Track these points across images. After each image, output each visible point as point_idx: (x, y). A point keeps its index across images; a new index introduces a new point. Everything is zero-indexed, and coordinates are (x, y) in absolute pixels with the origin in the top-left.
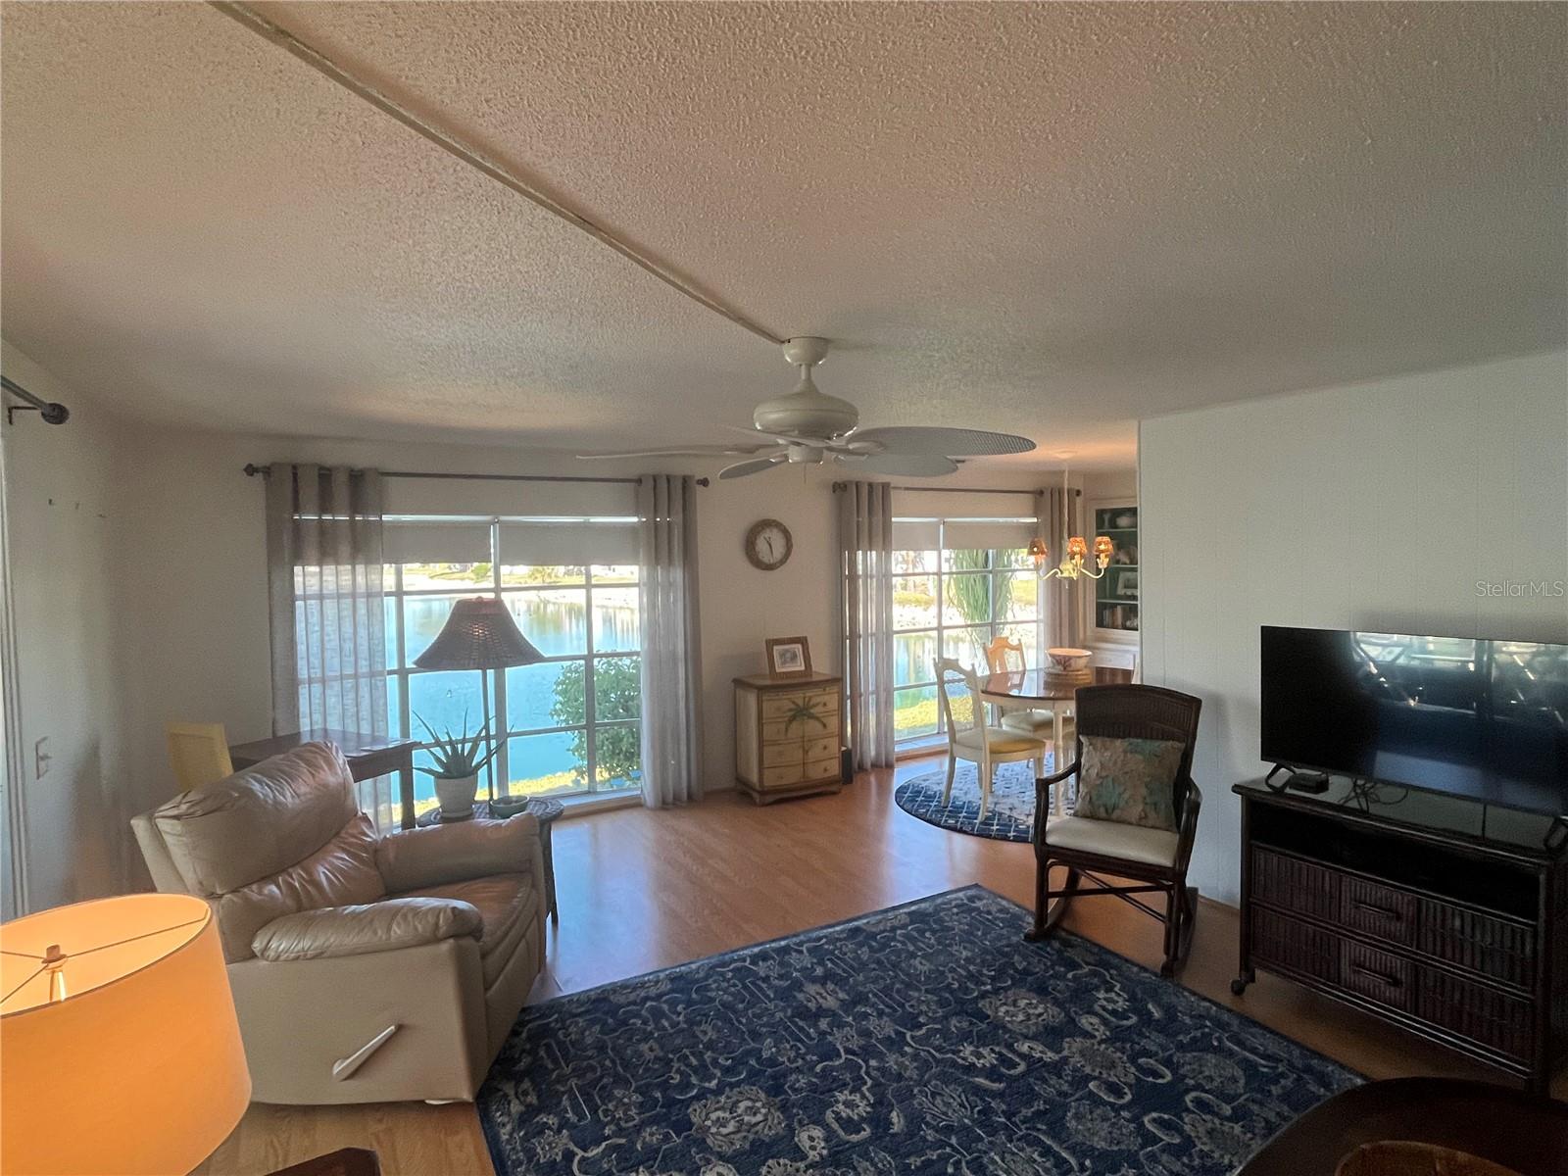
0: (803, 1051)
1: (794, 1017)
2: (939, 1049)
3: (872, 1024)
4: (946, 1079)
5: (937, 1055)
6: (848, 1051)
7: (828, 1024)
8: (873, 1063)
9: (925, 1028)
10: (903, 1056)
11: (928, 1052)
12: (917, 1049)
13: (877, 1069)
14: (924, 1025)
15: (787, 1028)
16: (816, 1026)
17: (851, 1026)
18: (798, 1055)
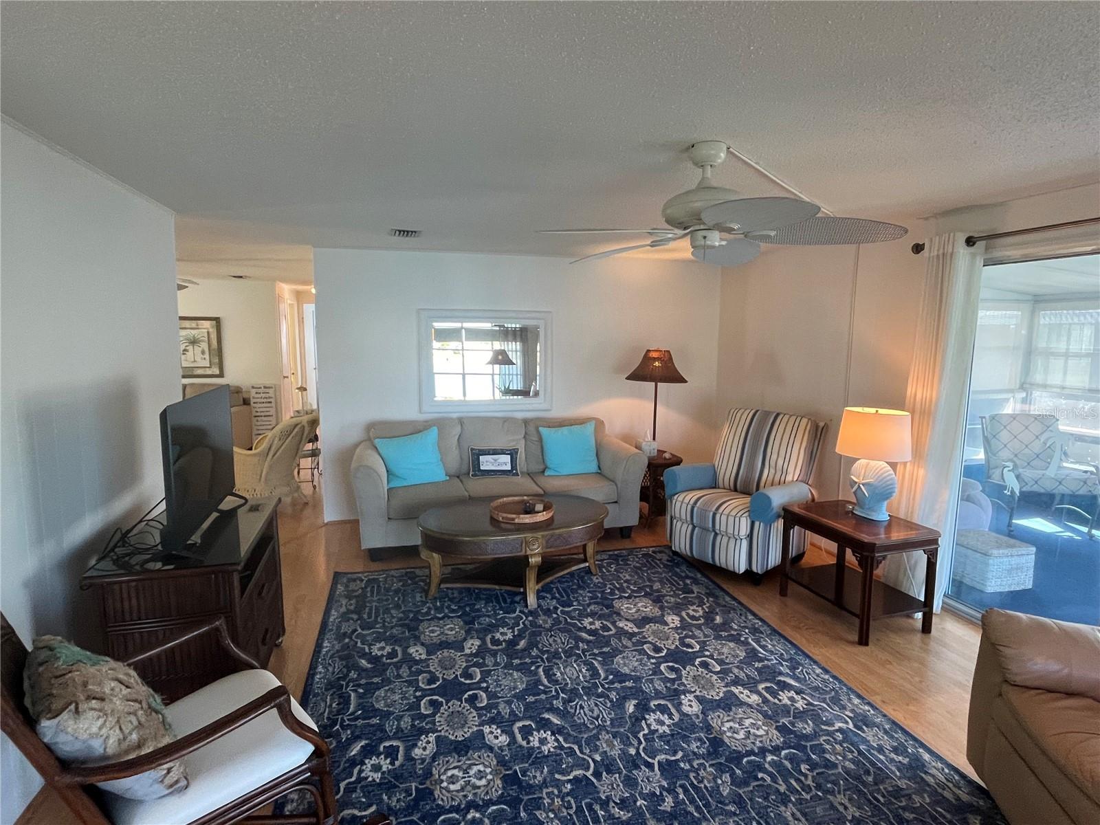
0: (692, 775)
1: (699, 819)
2: (571, 753)
3: (621, 792)
4: (581, 727)
5: (576, 748)
6: (650, 766)
7: (664, 801)
8: (632, 751)
9: (571, 777)
10: (605, 752)
11: (582, 752)
12: (590, 757)
13: (631, 744)
14: (569, 781)
15: (707, 805)
16: (678, 803)
17: (641, 793)
18: (696, 771)
